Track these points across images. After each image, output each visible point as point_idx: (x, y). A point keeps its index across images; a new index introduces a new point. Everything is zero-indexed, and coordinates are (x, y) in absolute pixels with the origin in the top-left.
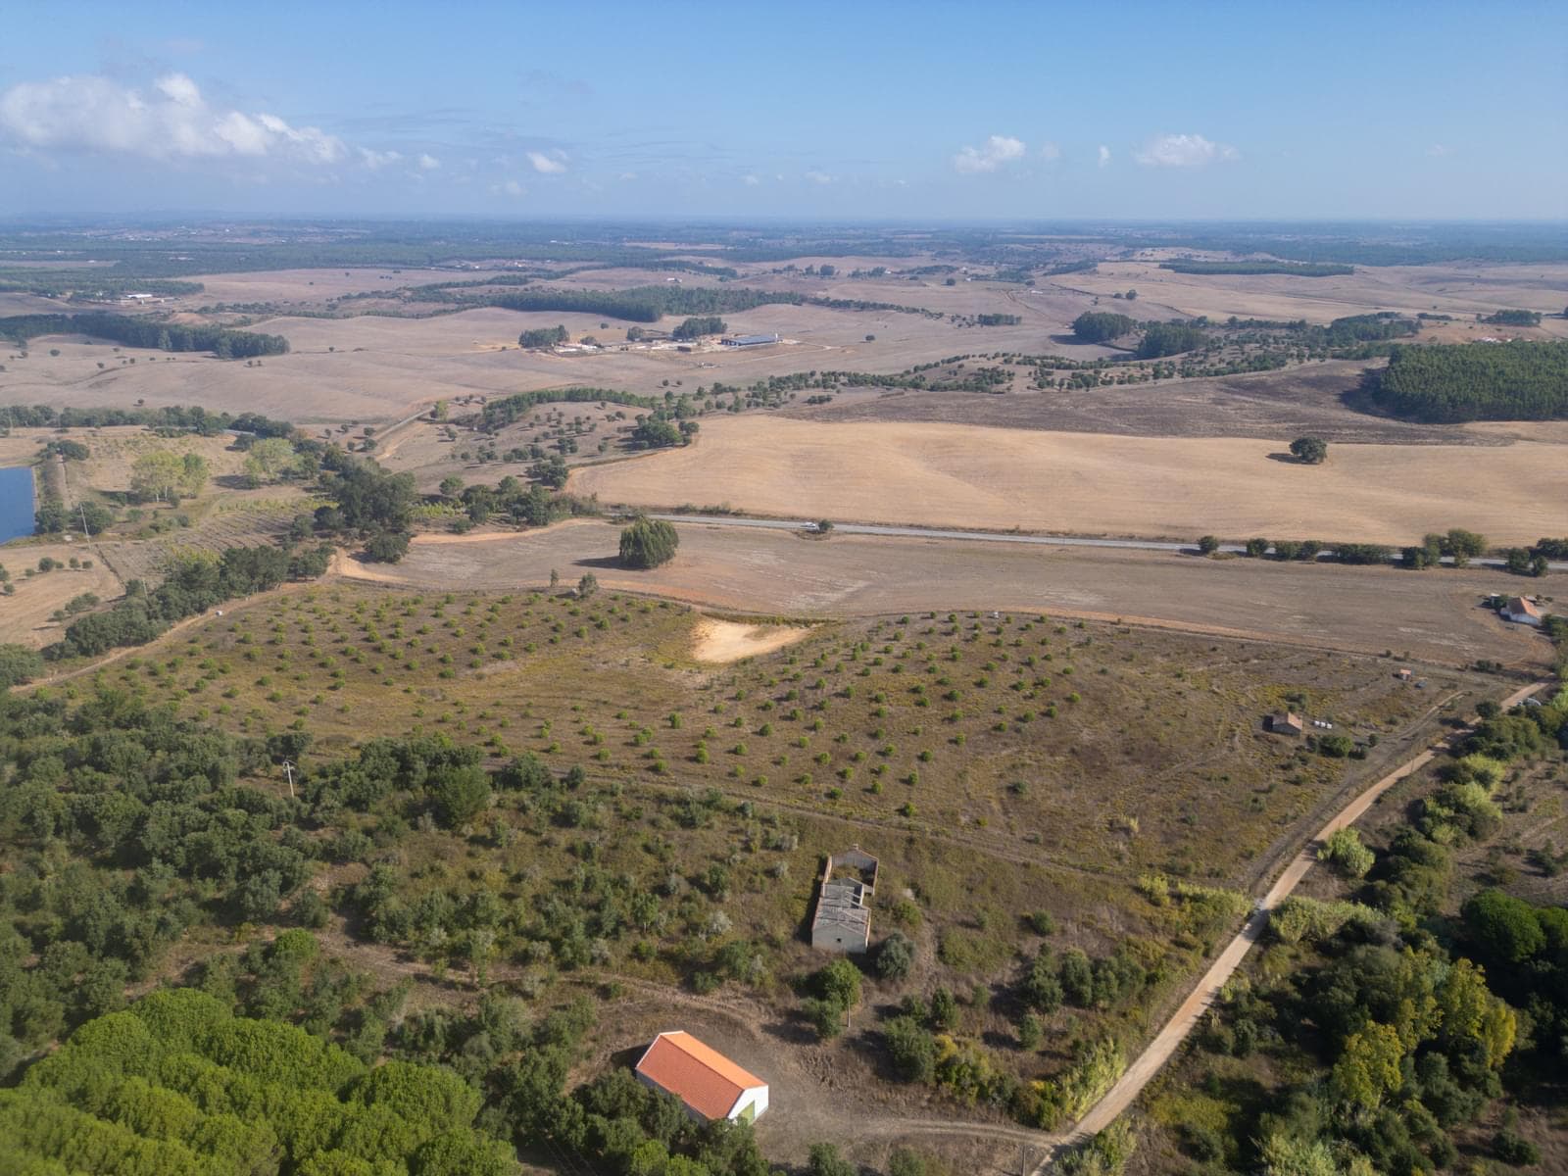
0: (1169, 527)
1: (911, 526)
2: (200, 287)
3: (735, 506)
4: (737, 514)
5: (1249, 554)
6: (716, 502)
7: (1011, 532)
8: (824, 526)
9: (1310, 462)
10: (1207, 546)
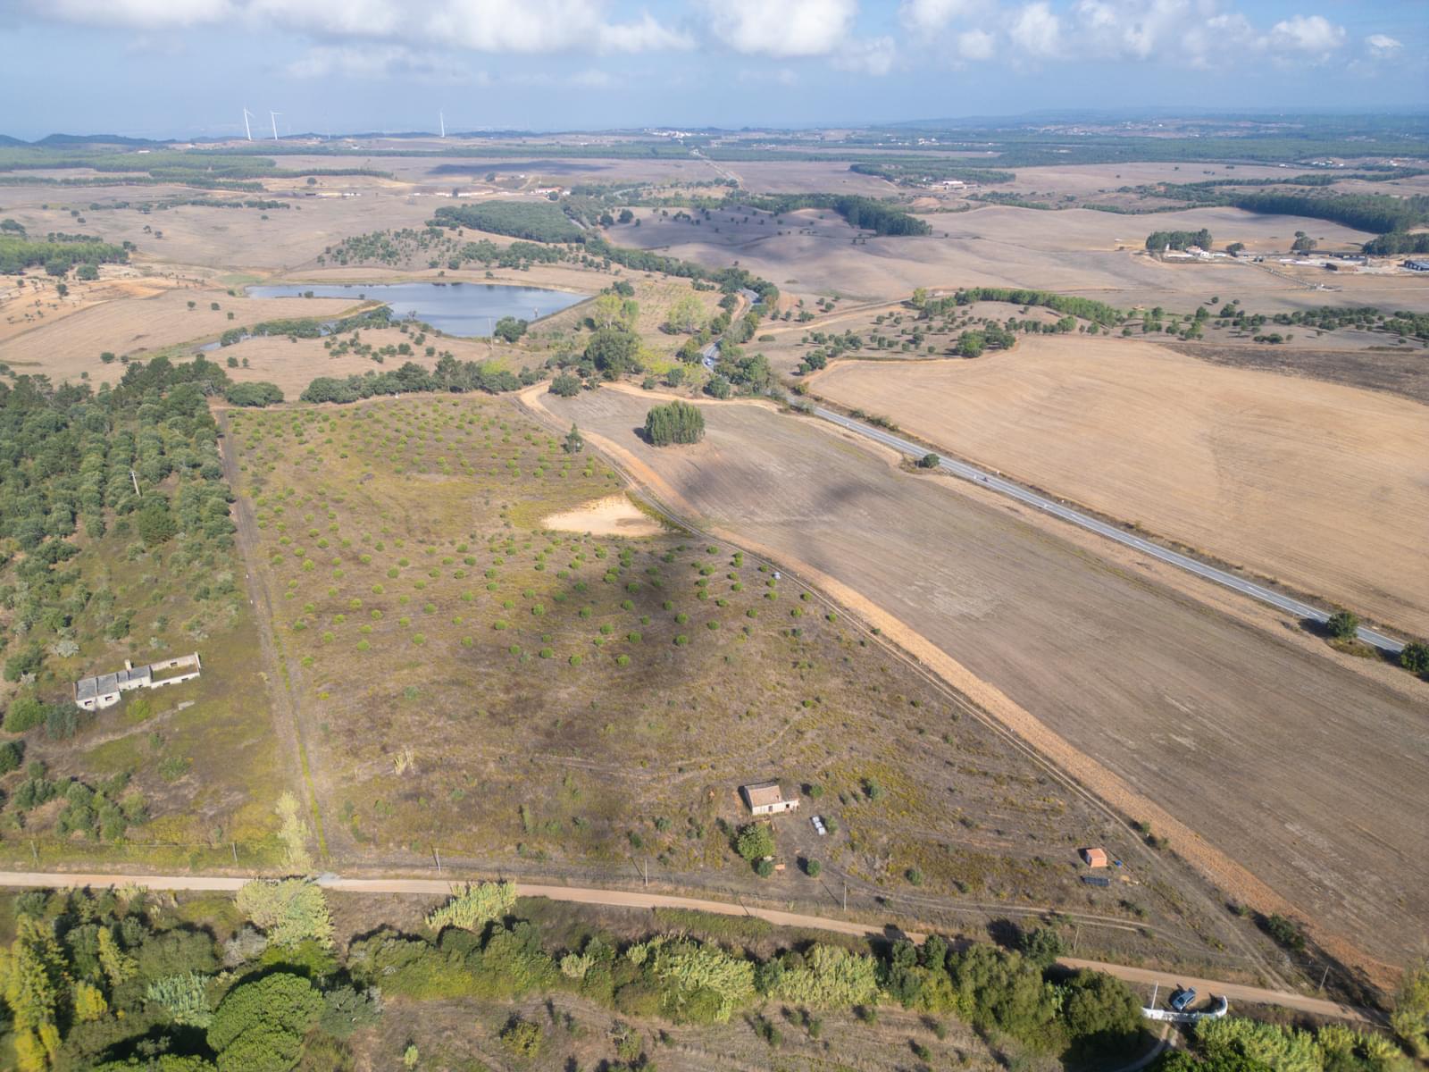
2: (1013, 176)
4: (893, 429)
5: (1396, 662)
7: (1129, 527)
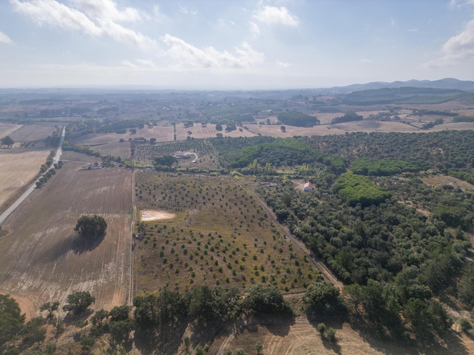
10: (38, 184)
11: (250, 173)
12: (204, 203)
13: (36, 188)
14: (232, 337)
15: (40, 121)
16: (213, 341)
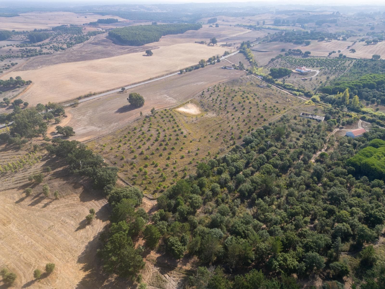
0: (166, 71)
1: (133, 84)
3: (93, 93)
5: (186, 71)
6: (87, 93)
8: (123, 89)
9: (151, 55)
10: (181, 71)
11: (331, 102)
12: (228, 112)
13: (179, 74)
14: (65, 182)
15: (267, 29)
16: (57, 178)
